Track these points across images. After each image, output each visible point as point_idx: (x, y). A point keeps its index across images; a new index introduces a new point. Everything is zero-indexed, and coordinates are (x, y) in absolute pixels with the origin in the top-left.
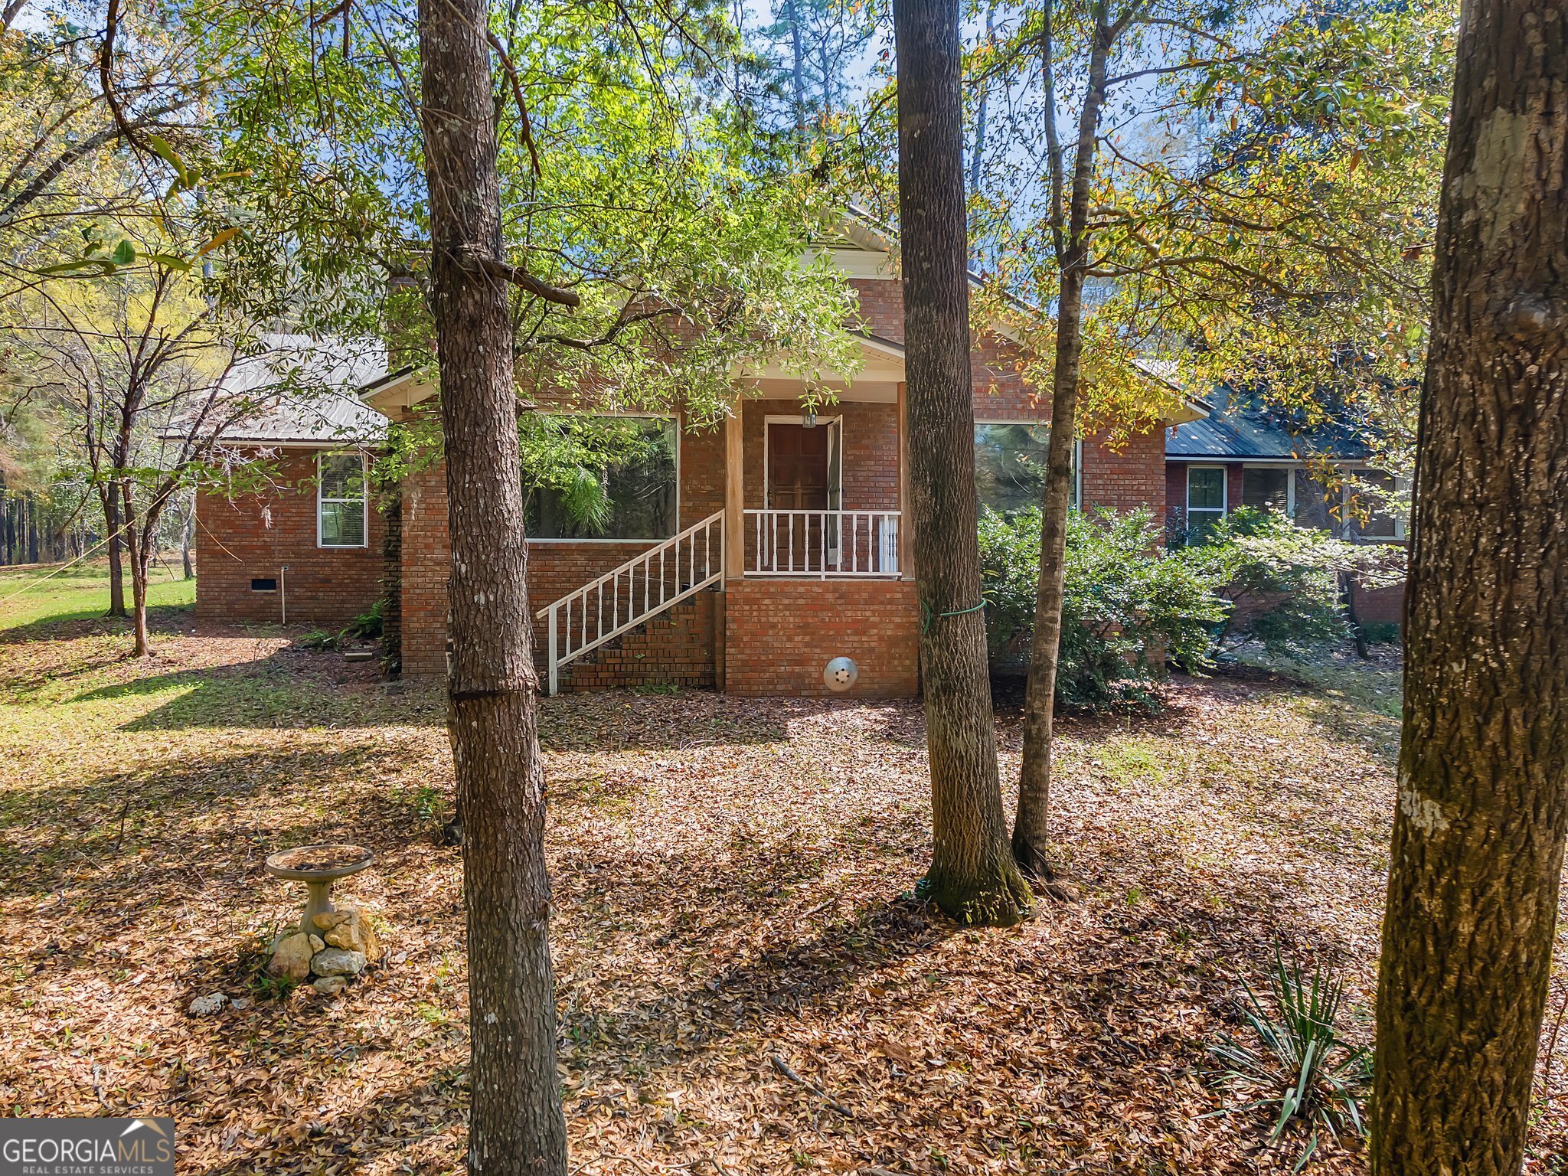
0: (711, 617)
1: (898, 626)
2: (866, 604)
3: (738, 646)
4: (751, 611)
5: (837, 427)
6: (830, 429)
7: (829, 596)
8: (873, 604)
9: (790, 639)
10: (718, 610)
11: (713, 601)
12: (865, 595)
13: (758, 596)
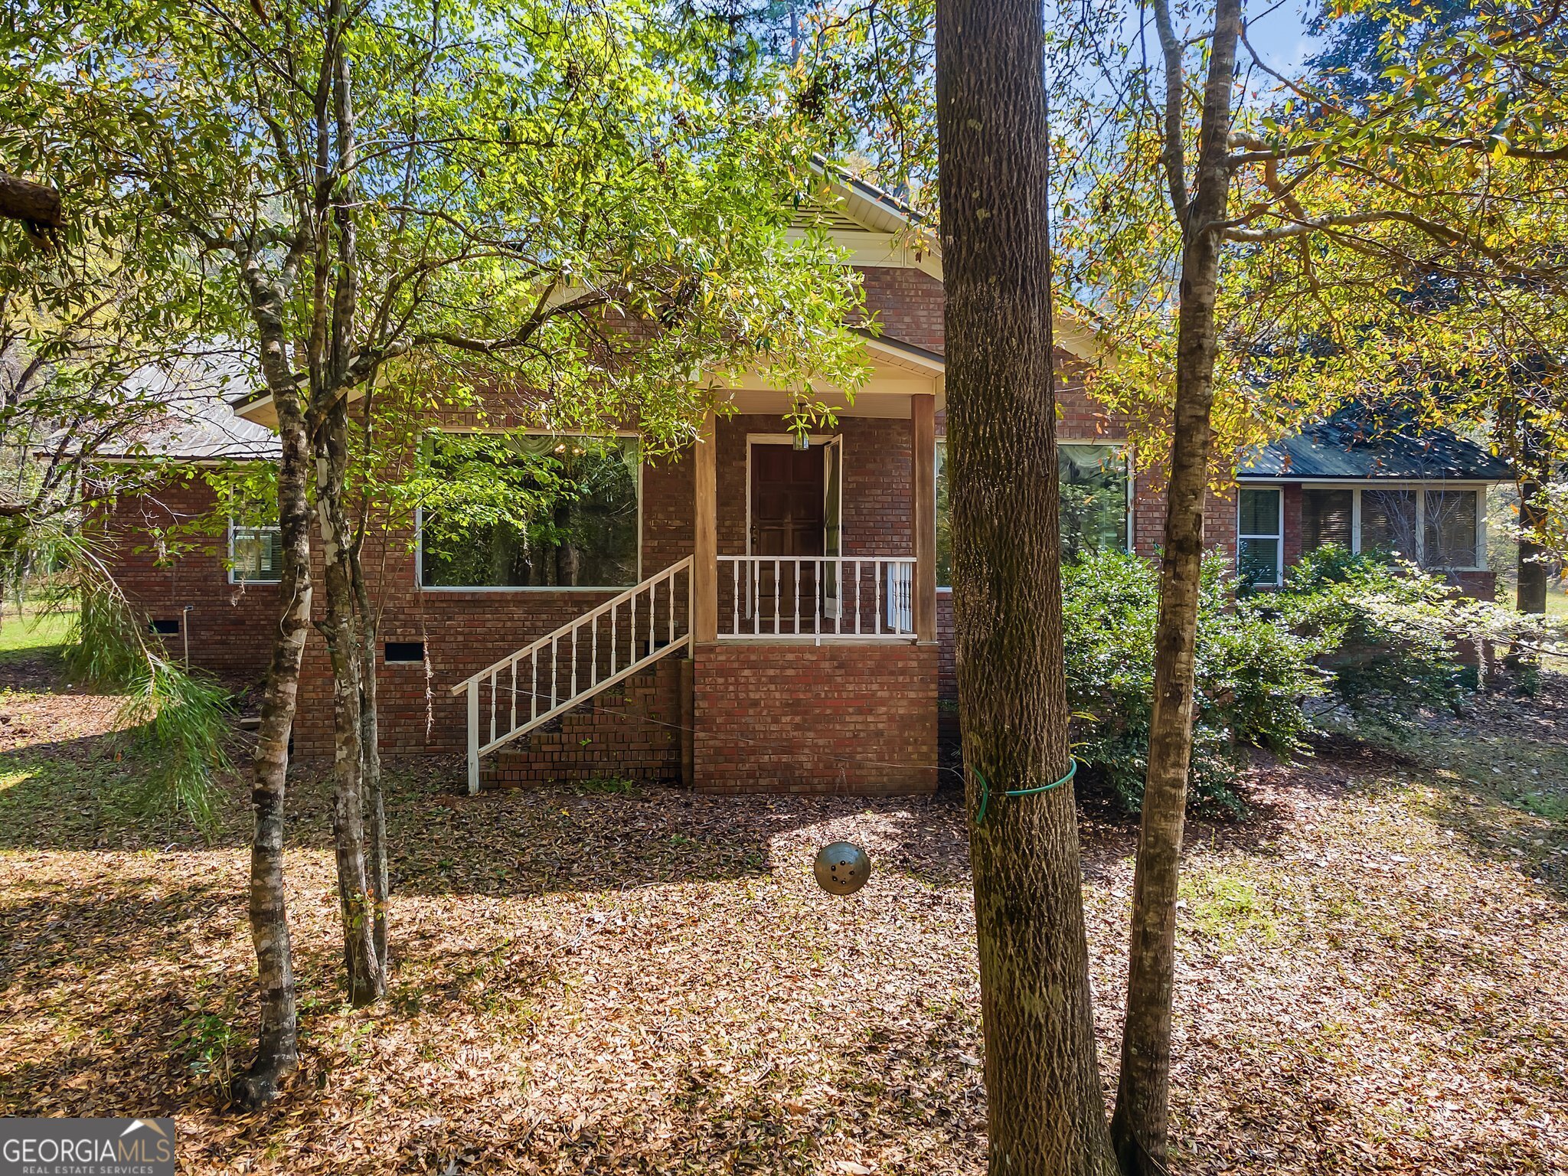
0: (676, 691)
1: (913, 702)
2: (872, 674)
3: (710, 730)
4: (726, 684)
5: (835, 449)
6: (827, 450)
7: (826, 665)
8: (881, 674)
9: (776, 721)
10: (684, 683)
11: (679, 670)
12: (870, 663)
13: (736, 665)
